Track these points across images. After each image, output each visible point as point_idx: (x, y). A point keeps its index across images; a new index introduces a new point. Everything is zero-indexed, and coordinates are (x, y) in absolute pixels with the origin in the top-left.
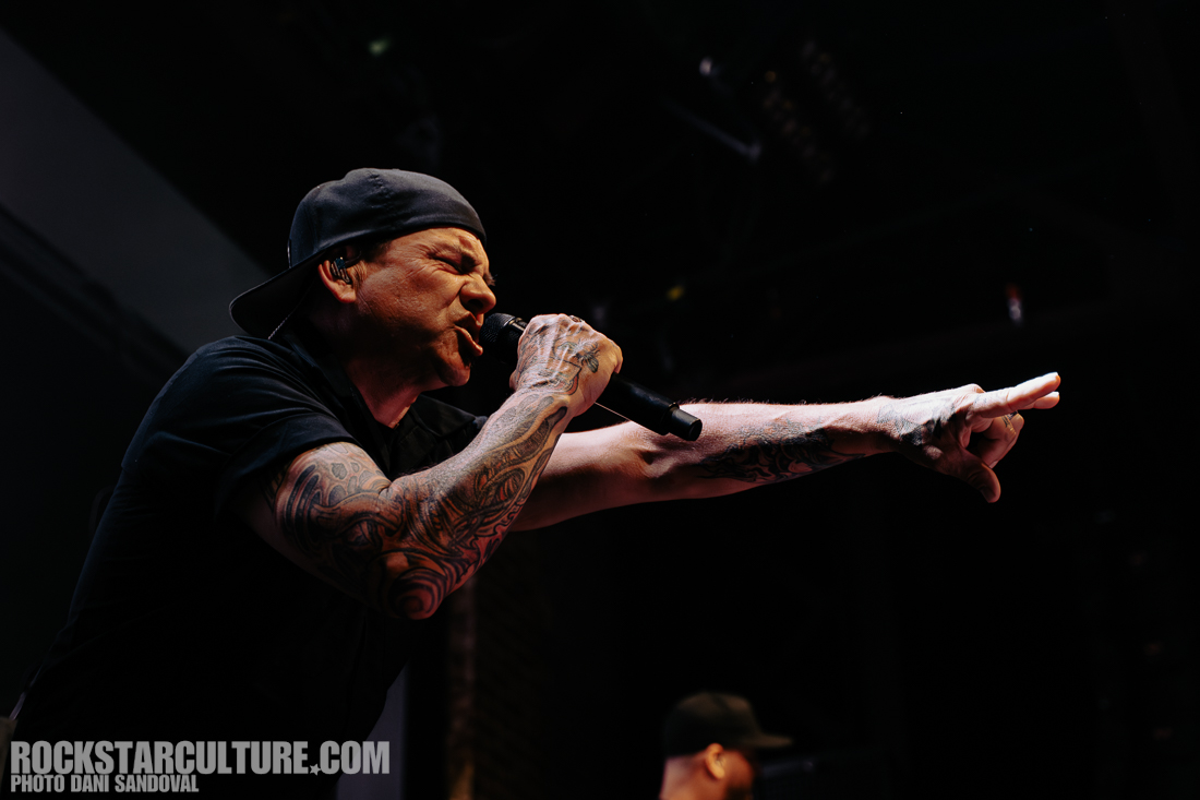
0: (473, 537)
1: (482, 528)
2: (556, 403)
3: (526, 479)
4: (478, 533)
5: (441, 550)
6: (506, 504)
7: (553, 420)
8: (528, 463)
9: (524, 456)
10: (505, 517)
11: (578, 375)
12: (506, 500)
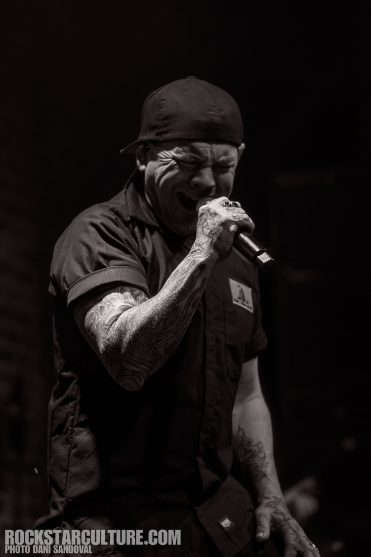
0: (153, 349)
1: (158, 343)
2: (197, 263)
3: (181, 311)
4: (156, 346)
5: (135, 359)
6: (170, 328)
7: (197, 273)
8: (183, 302)
9: (179, 299)
10: (172, 334)
11: (212, 241)
12: (170, 326)
